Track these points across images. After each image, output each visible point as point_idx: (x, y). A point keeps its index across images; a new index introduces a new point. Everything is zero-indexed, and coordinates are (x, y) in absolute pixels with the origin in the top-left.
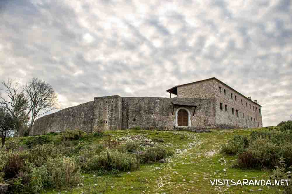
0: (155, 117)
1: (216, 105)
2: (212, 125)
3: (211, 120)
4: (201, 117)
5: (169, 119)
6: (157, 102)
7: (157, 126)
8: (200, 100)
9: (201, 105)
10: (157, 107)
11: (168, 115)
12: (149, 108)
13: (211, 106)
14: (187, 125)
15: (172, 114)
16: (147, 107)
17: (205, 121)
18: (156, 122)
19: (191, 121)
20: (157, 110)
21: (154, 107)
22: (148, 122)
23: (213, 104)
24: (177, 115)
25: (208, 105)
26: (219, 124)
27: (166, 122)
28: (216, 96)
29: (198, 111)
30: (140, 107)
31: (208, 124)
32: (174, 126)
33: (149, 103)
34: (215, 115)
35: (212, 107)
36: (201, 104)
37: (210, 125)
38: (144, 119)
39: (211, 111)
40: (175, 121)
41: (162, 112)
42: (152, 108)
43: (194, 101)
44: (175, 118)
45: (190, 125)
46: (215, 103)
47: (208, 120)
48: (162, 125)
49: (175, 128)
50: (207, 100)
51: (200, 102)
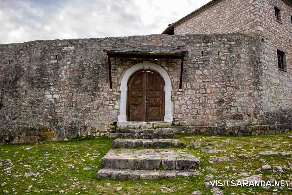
0: (56, 96)
1: (262, 55)
2: (245, 116)
3: (241, 100)
4: (209, 91)
5: (97, 101)
6: (66, 53)
7: (60, 124)
8: (206, 39)
9: (208, 53)
10: (65, 67)
11: (96, 88)
12: (42, 71)
13: (242, 55)
14: (160, 117)
15: (108, 85)
16: (35, 68)
17: (220, 102)
18: (58, 111)
19: (174, 104)
20: (64, 75)
21: (57, 67)
22: (36, 110)
23: (250, 49)
24: (124, 87)
25: (231, 52)
26: (272, 110)
27: (88, 110)
28: (261, 29)
29: (198, 72)
30: (18, 69)
31: (234, 111)
32: (115, 123)
33: (42, 59)
34: (257, 84)
35: (244, 57)
36: (208, 49)
37: (237, 117)
38: (26, 103)
39: (243, 71)
40: (116, 107)
41: (79, 82)
42: (49, 71)
43: (184, 43)
44: (118, 97)
45: (169, 118)
46: (258, 48)
47: (230, 100)
48: (75, 119)
49: (116, 127)
50: (230, 37)
51: (203, 44)
